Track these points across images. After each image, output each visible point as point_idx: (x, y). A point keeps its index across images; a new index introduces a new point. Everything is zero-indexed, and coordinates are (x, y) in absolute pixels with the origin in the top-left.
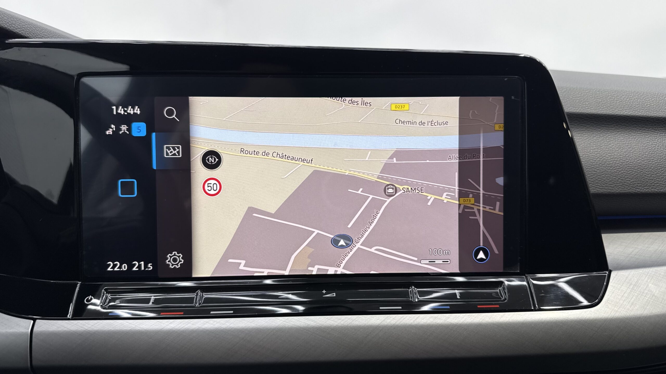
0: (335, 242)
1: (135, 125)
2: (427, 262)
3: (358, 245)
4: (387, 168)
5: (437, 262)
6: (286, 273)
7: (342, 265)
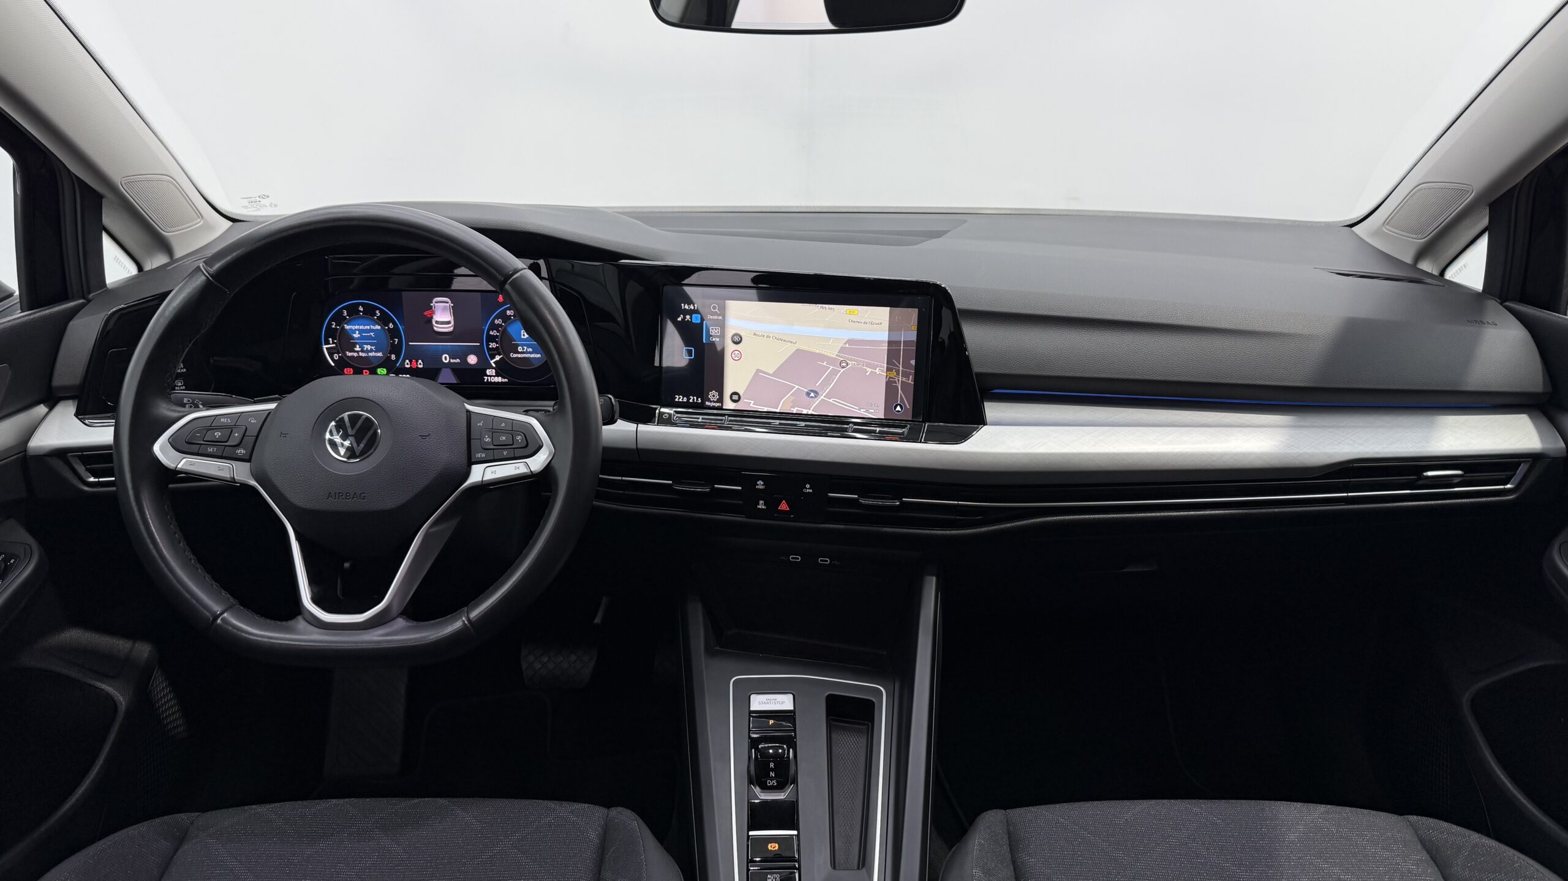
0: (808, 394)
1: (694, 315)
2: (864, 410)
3: (822, 397)
4: (842, 350)
5: (871, 411)
6: (778, 411)
7: (812, 409)
